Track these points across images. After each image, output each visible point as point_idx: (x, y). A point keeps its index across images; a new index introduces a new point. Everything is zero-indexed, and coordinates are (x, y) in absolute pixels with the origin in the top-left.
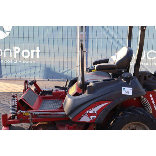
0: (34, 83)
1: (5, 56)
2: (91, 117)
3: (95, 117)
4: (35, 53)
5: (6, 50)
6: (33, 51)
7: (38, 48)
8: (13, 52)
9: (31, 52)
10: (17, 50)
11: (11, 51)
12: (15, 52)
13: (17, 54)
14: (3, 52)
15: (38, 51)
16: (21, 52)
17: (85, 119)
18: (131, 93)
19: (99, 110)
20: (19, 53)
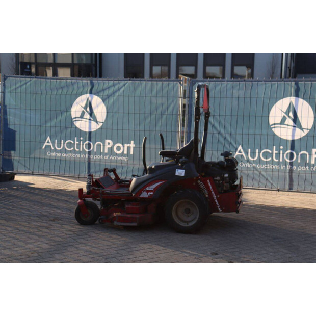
0: (114, 171)
1: (95, 151)
2: (149, 193)
3: (152, 193)
4: (129, 148)
5: (97, 143)
6: (126, 146)
7: (132, 142)
8: (104, 146)
9: (124, 147)
10: (109, 144)
11: (102, 144)
12: (107, 146)
13: (108, 148)
14: (94, 145)
15: (132, 145)
16: (113, 146)
17: (144, 195)
18: (183, 175)
19: (156, 187)
20: (111, 147)
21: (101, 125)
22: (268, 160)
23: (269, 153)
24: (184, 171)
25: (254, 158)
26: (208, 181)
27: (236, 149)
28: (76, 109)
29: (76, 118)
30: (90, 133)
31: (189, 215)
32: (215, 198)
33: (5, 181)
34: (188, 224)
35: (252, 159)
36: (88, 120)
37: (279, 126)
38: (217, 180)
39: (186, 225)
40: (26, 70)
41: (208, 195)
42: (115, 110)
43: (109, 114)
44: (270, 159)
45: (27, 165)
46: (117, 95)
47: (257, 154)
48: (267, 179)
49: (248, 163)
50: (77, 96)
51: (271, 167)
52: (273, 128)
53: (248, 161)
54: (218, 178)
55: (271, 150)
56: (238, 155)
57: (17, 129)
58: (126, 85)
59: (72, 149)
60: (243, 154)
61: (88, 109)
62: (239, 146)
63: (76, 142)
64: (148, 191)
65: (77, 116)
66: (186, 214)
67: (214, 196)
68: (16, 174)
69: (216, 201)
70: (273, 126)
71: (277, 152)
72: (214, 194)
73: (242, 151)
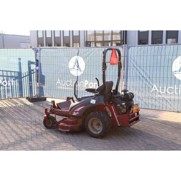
0: (72, 98)
1: (80, 86)
2: (77, 113)
5: (81, 82)
8: (84, 83)
9: (94, 84)
10: (86, 82)
12: (86, 84)
13: (86, 85)
14: (79, 83)
16: (88, 84)
17: (74, 114)
18: (94, 103)
19: (80, 110)
20: (88, 85)
21: (82, 72)
22: (171, 93)
23: (172, 89)
24: (95, 100)
25: (163, 92)
26: (112, 107)
27: (153, 86)
28: (71, 64)
29: (71, 69)
30: (78, 77)
31: (99, 127)
32: (116, 117)
33: (41, 101)
34: (97, 132)
35: (162, 93)
36: (76, 70)
37: (179, 72)
38: (118, 106)
39: (96, 133)
40: (88, 45)
41: (112, 115)
42: (89, 64)
43: (86, 66)
44: (173, 92)
45: (50, 93)
46: (90, 56)
47: (165, 89)
48: (171, 105)
49: (160, 95)
50: (71, 57)
51: (173, 97)
52: (174, 74)
53: (159, 94)
54: (119, 105)
55: (173, 87)
56: (153, 90)
57: (46, 75)
58: (95, 50)
59: (69, 85)
60: (157, 89)
61: (77, 64)
62: (154, 85)
63: (71, 82)
64: (76, 112)
65: (71, 68)
66: (97, 126)
67: (116, 116)
68: (47, 98)
69: (117, 119)
70: (175, 73)
71: (177, 89)
72: (115, 115)
73: (156, 87)
